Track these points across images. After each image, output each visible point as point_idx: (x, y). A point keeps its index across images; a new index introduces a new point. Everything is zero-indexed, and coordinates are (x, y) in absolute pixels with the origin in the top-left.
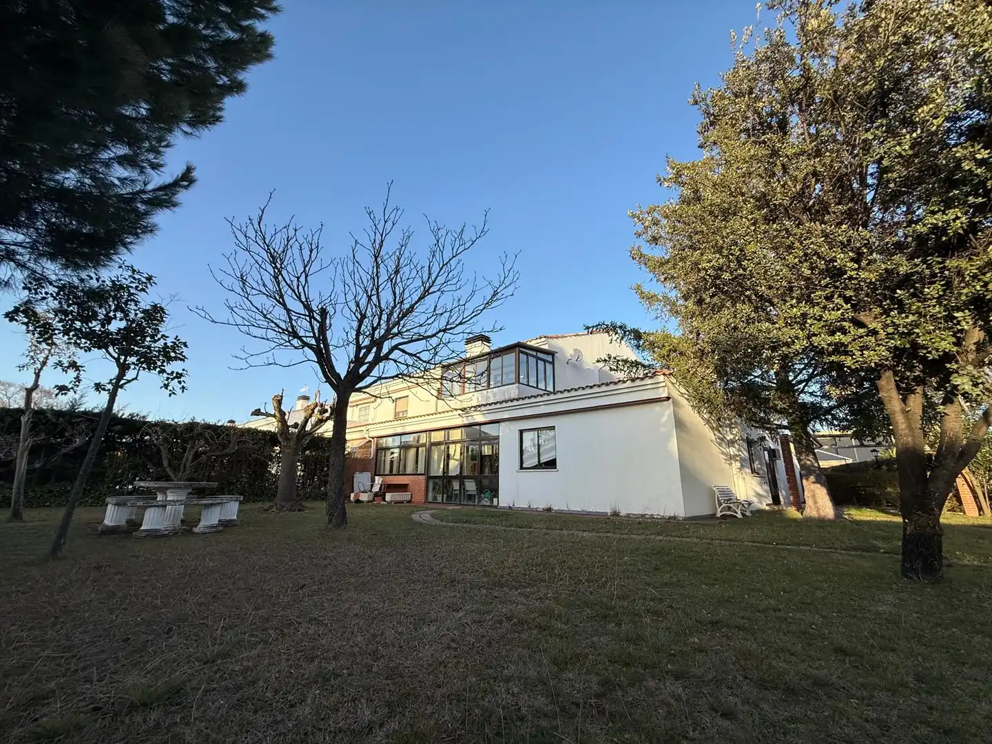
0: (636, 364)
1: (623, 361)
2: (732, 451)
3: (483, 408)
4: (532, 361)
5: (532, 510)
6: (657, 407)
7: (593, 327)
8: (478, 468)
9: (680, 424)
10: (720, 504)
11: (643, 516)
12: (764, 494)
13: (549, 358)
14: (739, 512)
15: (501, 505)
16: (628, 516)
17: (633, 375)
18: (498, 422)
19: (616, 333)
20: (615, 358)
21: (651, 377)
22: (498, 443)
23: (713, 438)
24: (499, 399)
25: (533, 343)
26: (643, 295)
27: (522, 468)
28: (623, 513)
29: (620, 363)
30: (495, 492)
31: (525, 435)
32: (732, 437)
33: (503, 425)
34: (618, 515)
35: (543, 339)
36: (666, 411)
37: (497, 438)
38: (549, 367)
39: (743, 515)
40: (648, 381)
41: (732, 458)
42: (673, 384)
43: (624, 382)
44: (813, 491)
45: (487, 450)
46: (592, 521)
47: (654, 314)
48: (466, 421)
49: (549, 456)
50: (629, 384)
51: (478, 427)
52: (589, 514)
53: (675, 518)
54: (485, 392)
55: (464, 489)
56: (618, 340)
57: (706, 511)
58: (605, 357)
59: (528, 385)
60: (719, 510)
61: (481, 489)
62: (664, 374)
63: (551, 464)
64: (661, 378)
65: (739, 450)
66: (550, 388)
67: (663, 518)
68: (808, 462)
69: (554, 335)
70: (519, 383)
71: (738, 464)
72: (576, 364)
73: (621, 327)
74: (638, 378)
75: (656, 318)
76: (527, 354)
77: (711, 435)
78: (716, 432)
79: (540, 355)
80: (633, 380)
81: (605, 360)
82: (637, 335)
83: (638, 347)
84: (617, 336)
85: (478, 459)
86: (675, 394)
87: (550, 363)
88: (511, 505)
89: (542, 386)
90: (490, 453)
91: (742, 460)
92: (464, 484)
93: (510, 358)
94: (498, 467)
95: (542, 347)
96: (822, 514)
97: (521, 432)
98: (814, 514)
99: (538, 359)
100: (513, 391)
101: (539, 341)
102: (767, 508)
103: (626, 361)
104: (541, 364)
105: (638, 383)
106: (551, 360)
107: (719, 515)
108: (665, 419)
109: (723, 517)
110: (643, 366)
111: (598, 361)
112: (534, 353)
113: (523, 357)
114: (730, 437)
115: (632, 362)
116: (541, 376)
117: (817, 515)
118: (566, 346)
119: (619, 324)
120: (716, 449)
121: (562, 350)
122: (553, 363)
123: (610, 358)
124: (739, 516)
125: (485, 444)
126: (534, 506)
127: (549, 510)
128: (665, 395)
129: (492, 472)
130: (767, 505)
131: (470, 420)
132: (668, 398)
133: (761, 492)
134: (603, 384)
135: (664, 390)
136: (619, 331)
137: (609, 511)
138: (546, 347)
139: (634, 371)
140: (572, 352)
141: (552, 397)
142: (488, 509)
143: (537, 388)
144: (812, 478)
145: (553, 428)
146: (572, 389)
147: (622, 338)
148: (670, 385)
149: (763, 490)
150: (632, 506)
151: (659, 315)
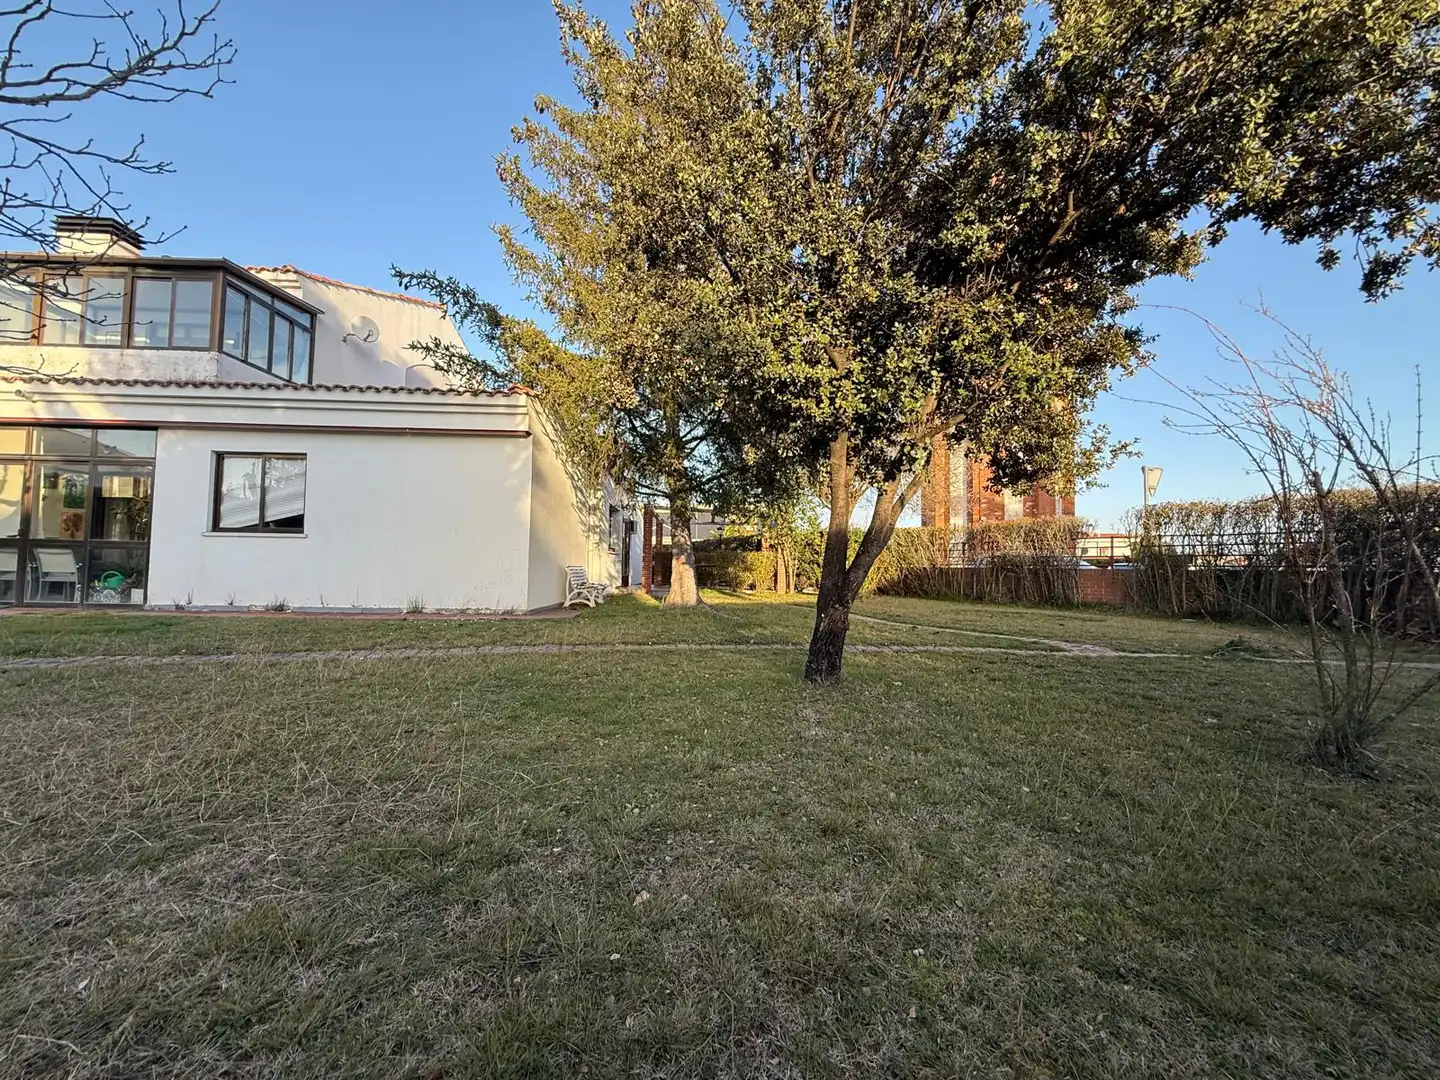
0: (484, 367)
1: (461, 357)
2: (593, 520)
3: (104, 389)
4: (259, 315)
5: (240, 610)
6: (509, 446)
7: (412, 277)
8: (86, 525)
9: (538, 477)
10: (571, 590)
11: (463, 612)
12: (616, 575)
13: (305, 320)
14: (592, 599)
15: (152, 601)
16: (438, 613)
17: (476, 386)
18: (155, 428)
19: (456, 303)
20: (447, 349)
21: (506, 395)
22: (152, 475)
23: (575, 500)
24: (154, 374)
25: (265, 276)
26: (513, 251)
27: (216, 526)
28: (430, 607)
29: (456, 359)
30: (136, 574)
31: (228, 463)
32: (595, 501)
33: (165, 437)
34: (421, 612)
35: (292, 276)
36: (523, 451)
37: (151, 462)
38: (301, 339)
39: (596, 602)
40: (500, 400)
41: (591, 529)
42: (537, 412)
43: (459, 394)
44: (681, 573)
45: (117, 487)
46: (375, 627)
47: (525, 291)
48: (42, 412)
49: (284, 509)
50: (467, 398)
51: (88, 433)
52: (364, 612)
53: (510, 612)
54: (114, 354)
55: (35, 570)
56: (458, 316)
57: (552, 600)
58: (426, 341)
59: (245, 361)
60: (569, 597)
61: (93, 570)
62: (527, 394)
63: (294, 524)
64: (522, 399)
65: (601, 520)
66: (300, 378)
67: (495, 613)
68: (683, 540)
69: (320, 276)
70: (220, 350)
71: (597, 537)
72: (362, 344)
73: (465, 294)
74: (484, 391)
75: (528, 298)
76: (247, 296)
77: (572, 496)
78: (579, 494)
79: (279, 305)
80: (475, 393)
81: (427, 349)
82: (494, 319)
83: (491, 338)
84: (456, 308)
85: (89, 503)
86: (538, 429)
87: (304, 329)
88: (183, 603)
89: (281, 370)
90: (130, 494)
91: (602, 532)
92: (34, 559)
93: (199, 293)
94: (148, 524)
95: (288, 291)
96: (686, 599)
97: (220, 457)
98: (678, 600)
99: (275, 312)
100: (204, 365)
101: (283, 276)
102: (616, 591)
103: (466, 359)
104: (281, 327)
105: (483, 399)
106: (308, 324)
107: (567, 604)
108: (517, 465)
109: (573, 607)
110: (494, 373)
111: (413, 347)
112: (267, 299)
113: (235, 300)
114: (592, 502)
115: (477, 364)
116: (280, 350)
117: (680, 601)
118: (346, 307)
119: (463, 287)
120: (574, 515)
121: (334, 311)
122: (311, 331)
123: (437, 346)
124: (592, 604)
125: (112, 474)
126: (242, 602)
127: (280, 608)
128: (523, 428)
129: (132, 534)
130: (617, 588)
131: (61, 412)
132: (528, 434)
133: (614, 573)
134: (419, 389)
135: (524, 419)
136: (461, 300)
137: (405, 606)
138: (298, 294)
139: (479, 378)
140: (356, 321)
141: (305, 394)
142: (113, 612)
143: (269, 371)
144: (683, 558)
145: (302, 456)
146: (352, 387)
147: (466, 316)
148: (533, 413)
149: (616, 570)
150: (446, 596)
151: (533, 295)
